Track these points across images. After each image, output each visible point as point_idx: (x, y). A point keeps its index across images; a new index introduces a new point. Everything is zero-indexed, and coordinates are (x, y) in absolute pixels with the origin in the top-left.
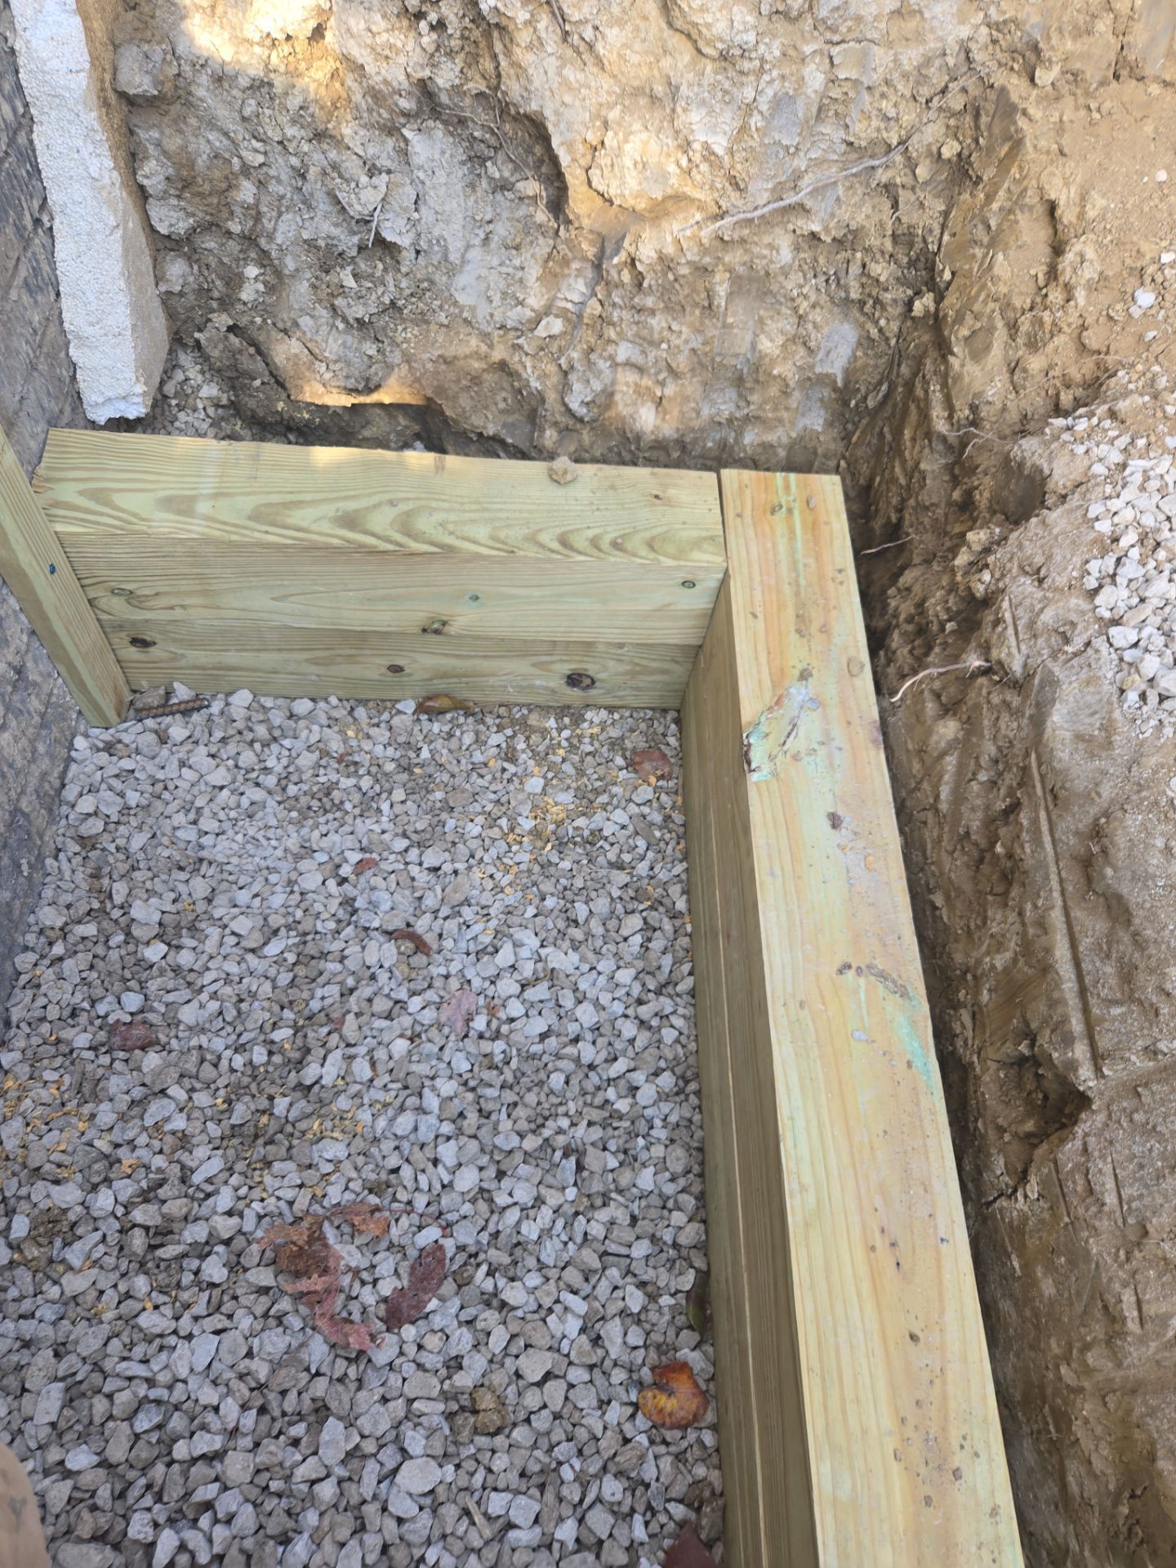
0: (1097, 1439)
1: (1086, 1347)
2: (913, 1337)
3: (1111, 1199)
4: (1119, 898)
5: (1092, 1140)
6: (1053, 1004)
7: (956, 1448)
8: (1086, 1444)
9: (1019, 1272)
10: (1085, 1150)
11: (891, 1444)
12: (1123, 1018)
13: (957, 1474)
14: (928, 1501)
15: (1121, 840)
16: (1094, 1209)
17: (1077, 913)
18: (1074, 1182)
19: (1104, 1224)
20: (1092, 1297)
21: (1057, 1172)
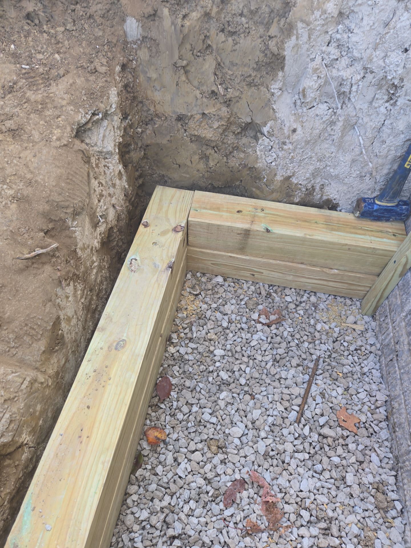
0: (53, 365)
1: (42, 383)
2: (88, 407)
3: (7, 416)
7: (91, 378)
8: (56, 365)
9: (42, 419)
11: (111, 382)
13: (95, 371)
14: (107, 367)
16: (14, 416)
18: (13, 428)
19: (14, 410)
20: (32, 394)
21: (14, 435)
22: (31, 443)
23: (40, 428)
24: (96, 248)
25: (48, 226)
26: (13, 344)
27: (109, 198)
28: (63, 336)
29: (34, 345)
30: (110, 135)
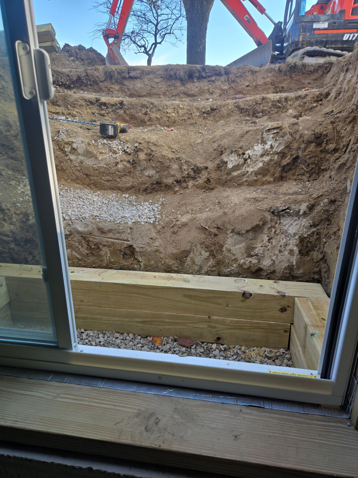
1: (160, 257)
2: (155, 277)
3: (144, 245)
4: (109, 230)
5: (137, 246)
6: (118, 244)
7: (169, 276)
8: (171, 263)
10: (138, 247)
12: (124, 235)
13: (172, 276)
14: (174, 279)
15: (102, 226)
16: (145, 248)
17: (108, 236)
18: (141, 250)
20: (154, 254)
21: (139, 251)
24: (239, 263)
25: (221, 226)
26: (171, 241)
27: (273, 255)
28: (184, 262)
29: (174, 248)
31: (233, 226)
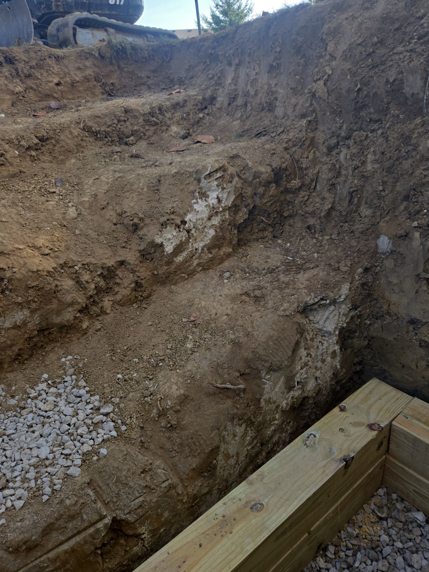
0: (195, 486)
1: (178, 494)
2: (200, 546)
3: (141, 499)
5: (126, 512)
6: (86, 542)
7: (217, 521)
8: (197, 488)
9: (164, 528)
10: (129, 513)
11: (230, 536)
12: (87, 514)
13: (224, 516)
14: (234, 520)
16: (145, 503)
17: (50, 546)
18: (139, 512)
19: (148, 499)
20: (166, 497)
21: (137, 520)
22: (146, 542)
23: (159, 536)
24: (282, 407)
25: (245, 370)
26: (176, 448)
27: (314, 370)
28: (215, 468)
29: (190, 458)
30: (334, 319)
31: (266, 361)
